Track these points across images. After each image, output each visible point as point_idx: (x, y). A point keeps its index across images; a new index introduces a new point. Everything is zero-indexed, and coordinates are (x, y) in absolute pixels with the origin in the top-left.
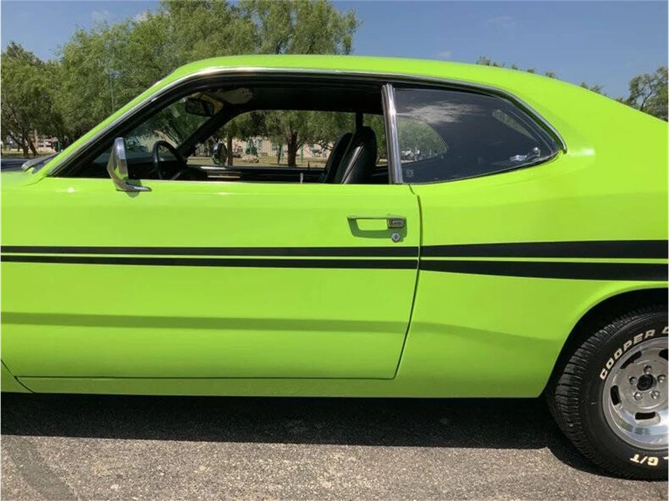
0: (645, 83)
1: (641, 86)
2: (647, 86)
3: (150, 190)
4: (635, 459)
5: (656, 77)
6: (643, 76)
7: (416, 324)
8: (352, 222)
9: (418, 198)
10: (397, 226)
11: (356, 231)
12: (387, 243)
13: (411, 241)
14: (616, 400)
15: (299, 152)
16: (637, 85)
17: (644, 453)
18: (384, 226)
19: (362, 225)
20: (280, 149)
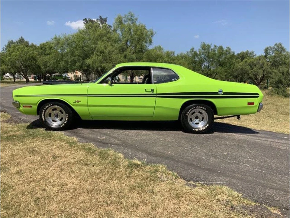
0: (270, 50)
1: (268, 51)
2: (271, 51)
3: (114, 85)
4: (194, 129)
5: (274, 48)
6: (269, 47)
7: (156, 106)
8: (145, 90)
9: (156, 86)
10: (153, 90)
11: (146, 91)
12: (151, 93)
13: (155, 93)
14: (192, 121)
15: (134, 79)
16: (267, 51)
17: (195, 129)
18: (150, 90)
19: (147, 90)
20: (126, 78)
